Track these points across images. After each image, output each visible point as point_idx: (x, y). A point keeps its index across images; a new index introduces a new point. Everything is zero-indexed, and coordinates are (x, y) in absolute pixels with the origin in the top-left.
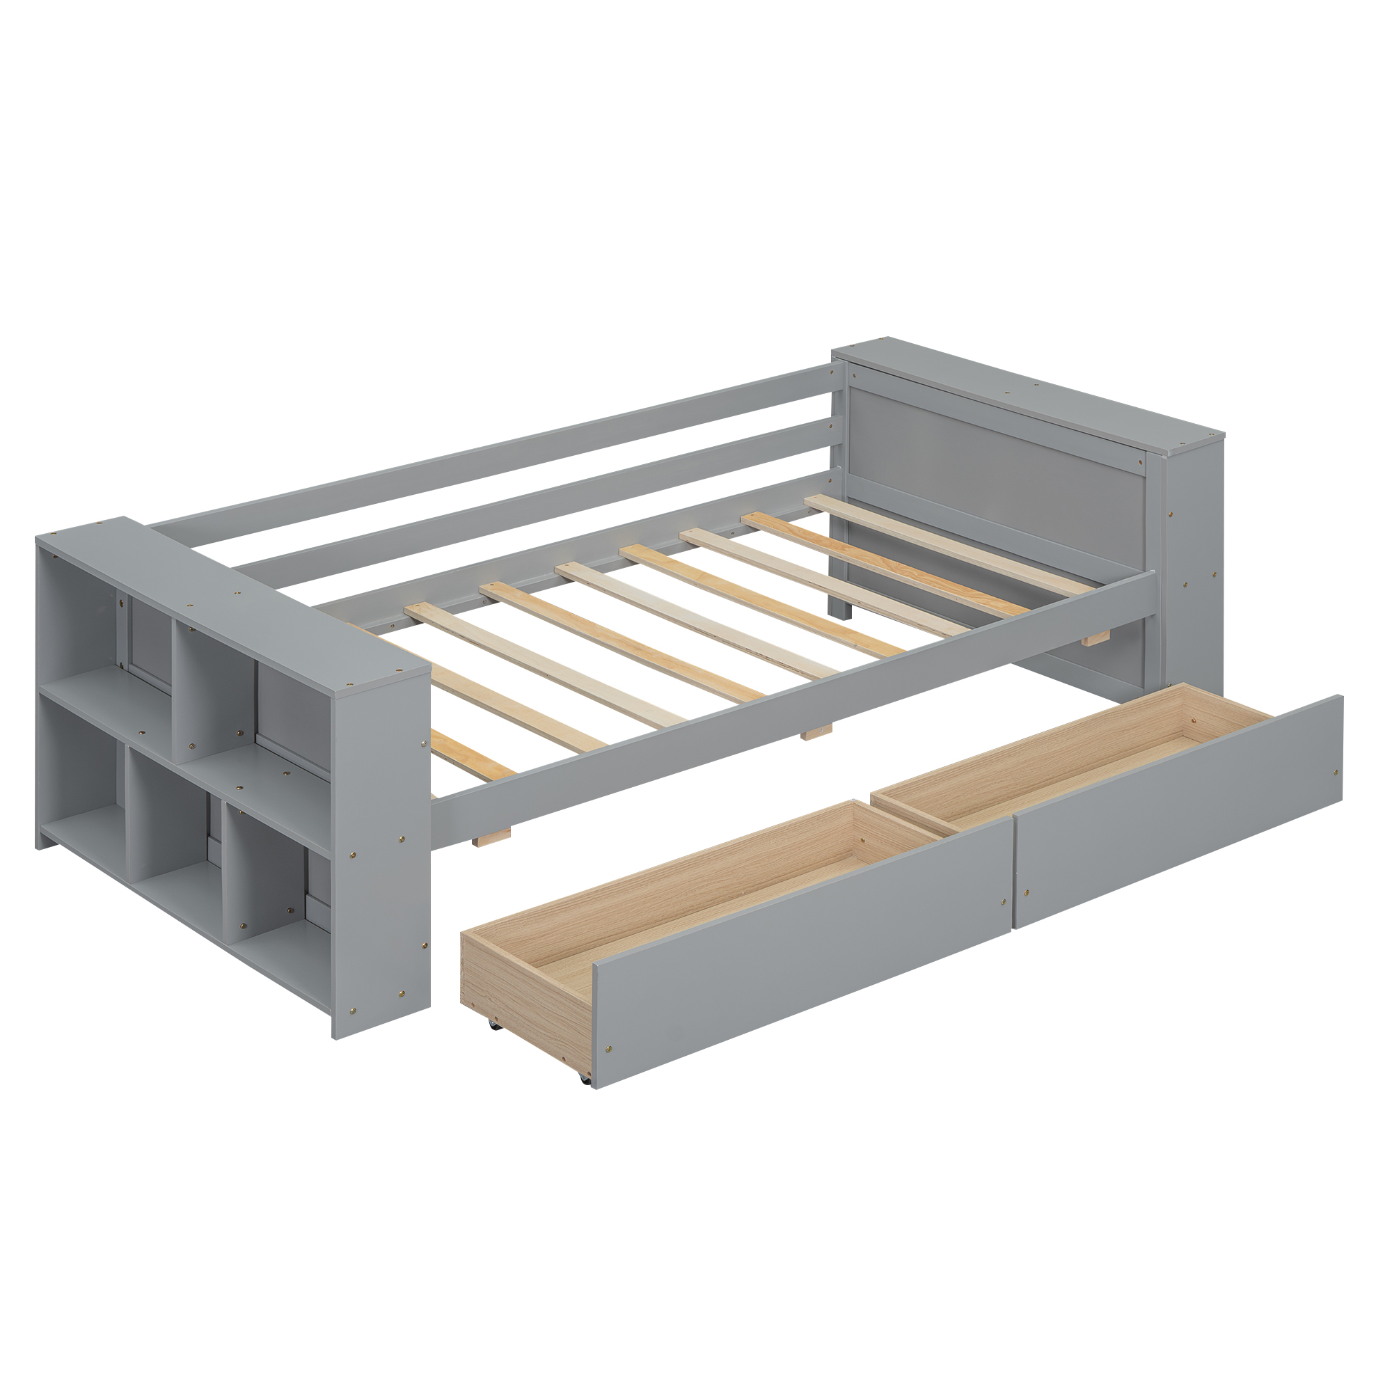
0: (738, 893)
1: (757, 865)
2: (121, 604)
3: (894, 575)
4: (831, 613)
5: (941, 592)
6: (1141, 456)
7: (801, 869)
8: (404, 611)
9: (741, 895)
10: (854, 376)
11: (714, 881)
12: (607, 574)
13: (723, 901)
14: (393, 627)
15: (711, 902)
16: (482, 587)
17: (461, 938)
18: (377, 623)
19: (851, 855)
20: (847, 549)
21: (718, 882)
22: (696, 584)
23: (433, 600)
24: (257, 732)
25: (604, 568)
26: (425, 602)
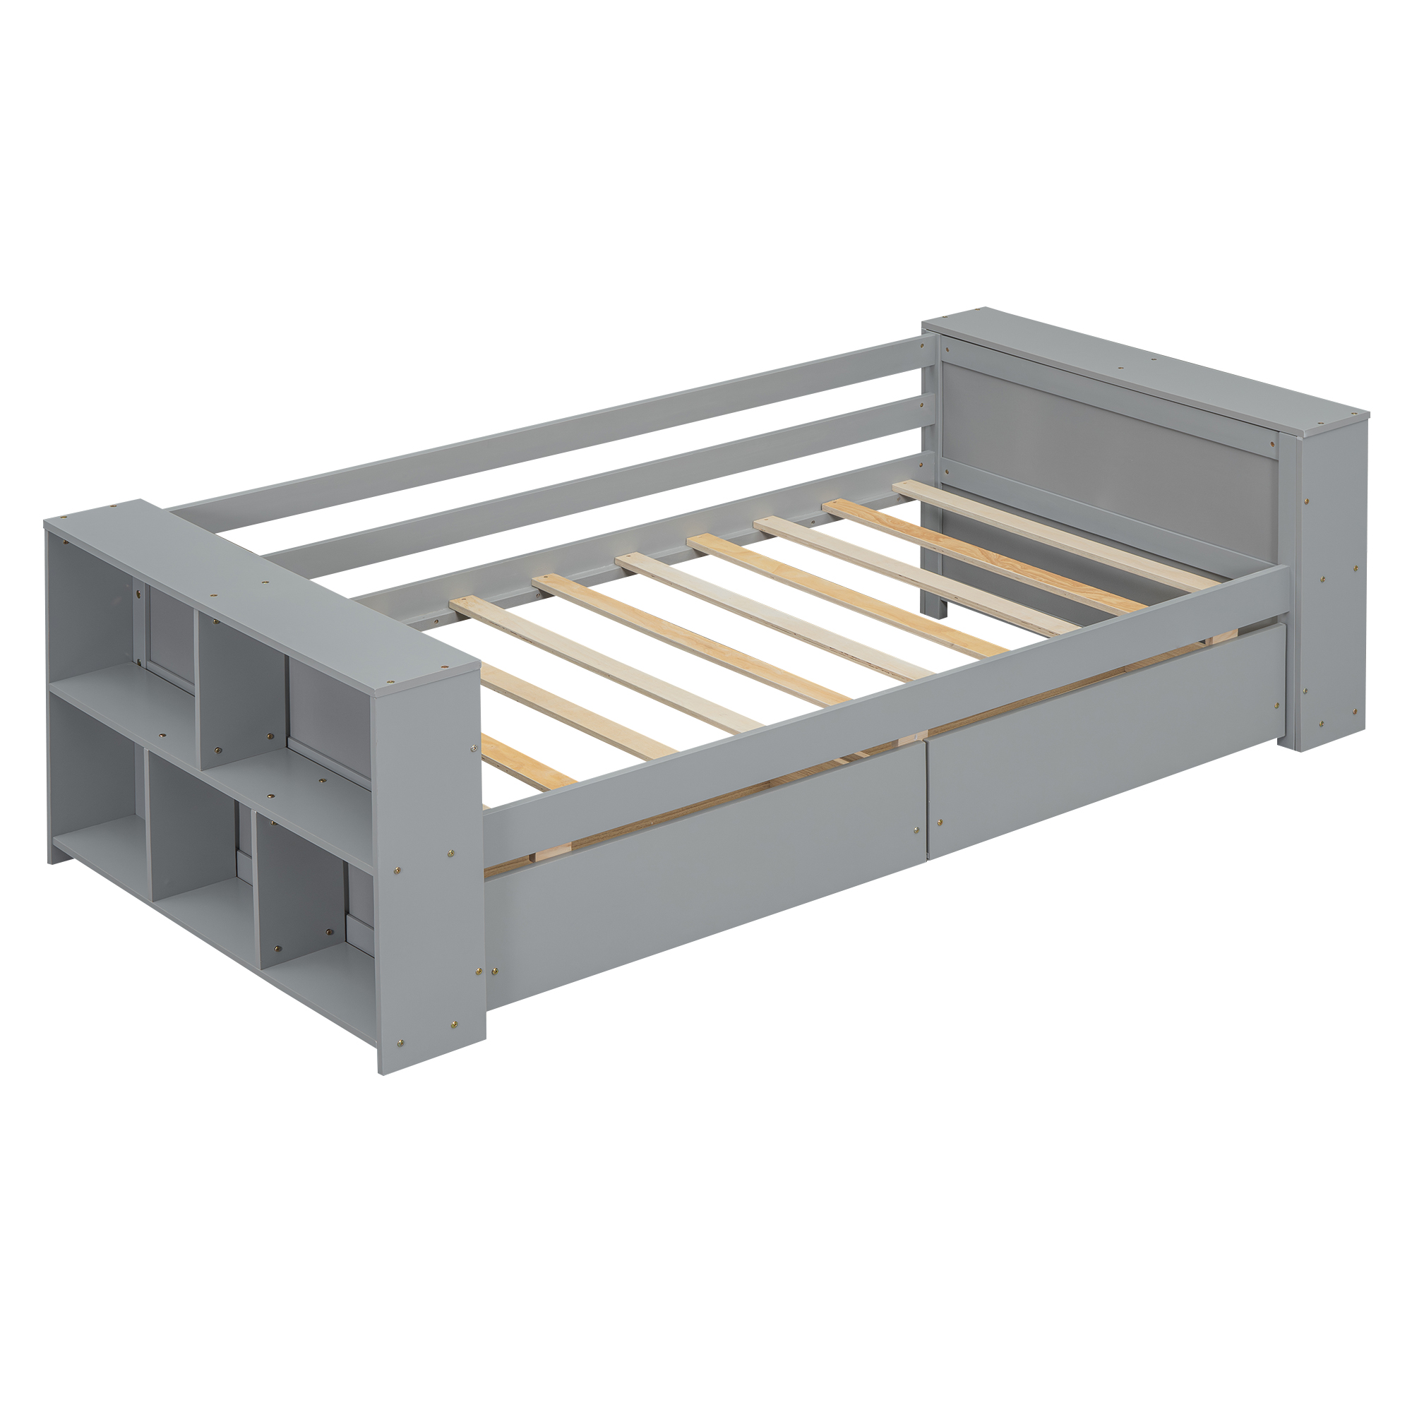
2: (138, 594)
3: (994, 568)
4: (923, 610)
5: (1047, 586)
6: (1272, 437)
8: (449, 605)
10: (947, 350)
12: (674, 566)
14: (437, 623)
16: (534, 579)
18: (420, 618)
20: (941, 539)
22: (772, 577)
23: (481, 594)
24: (288, 735)
25: (670, 560)
26: (472, 596)
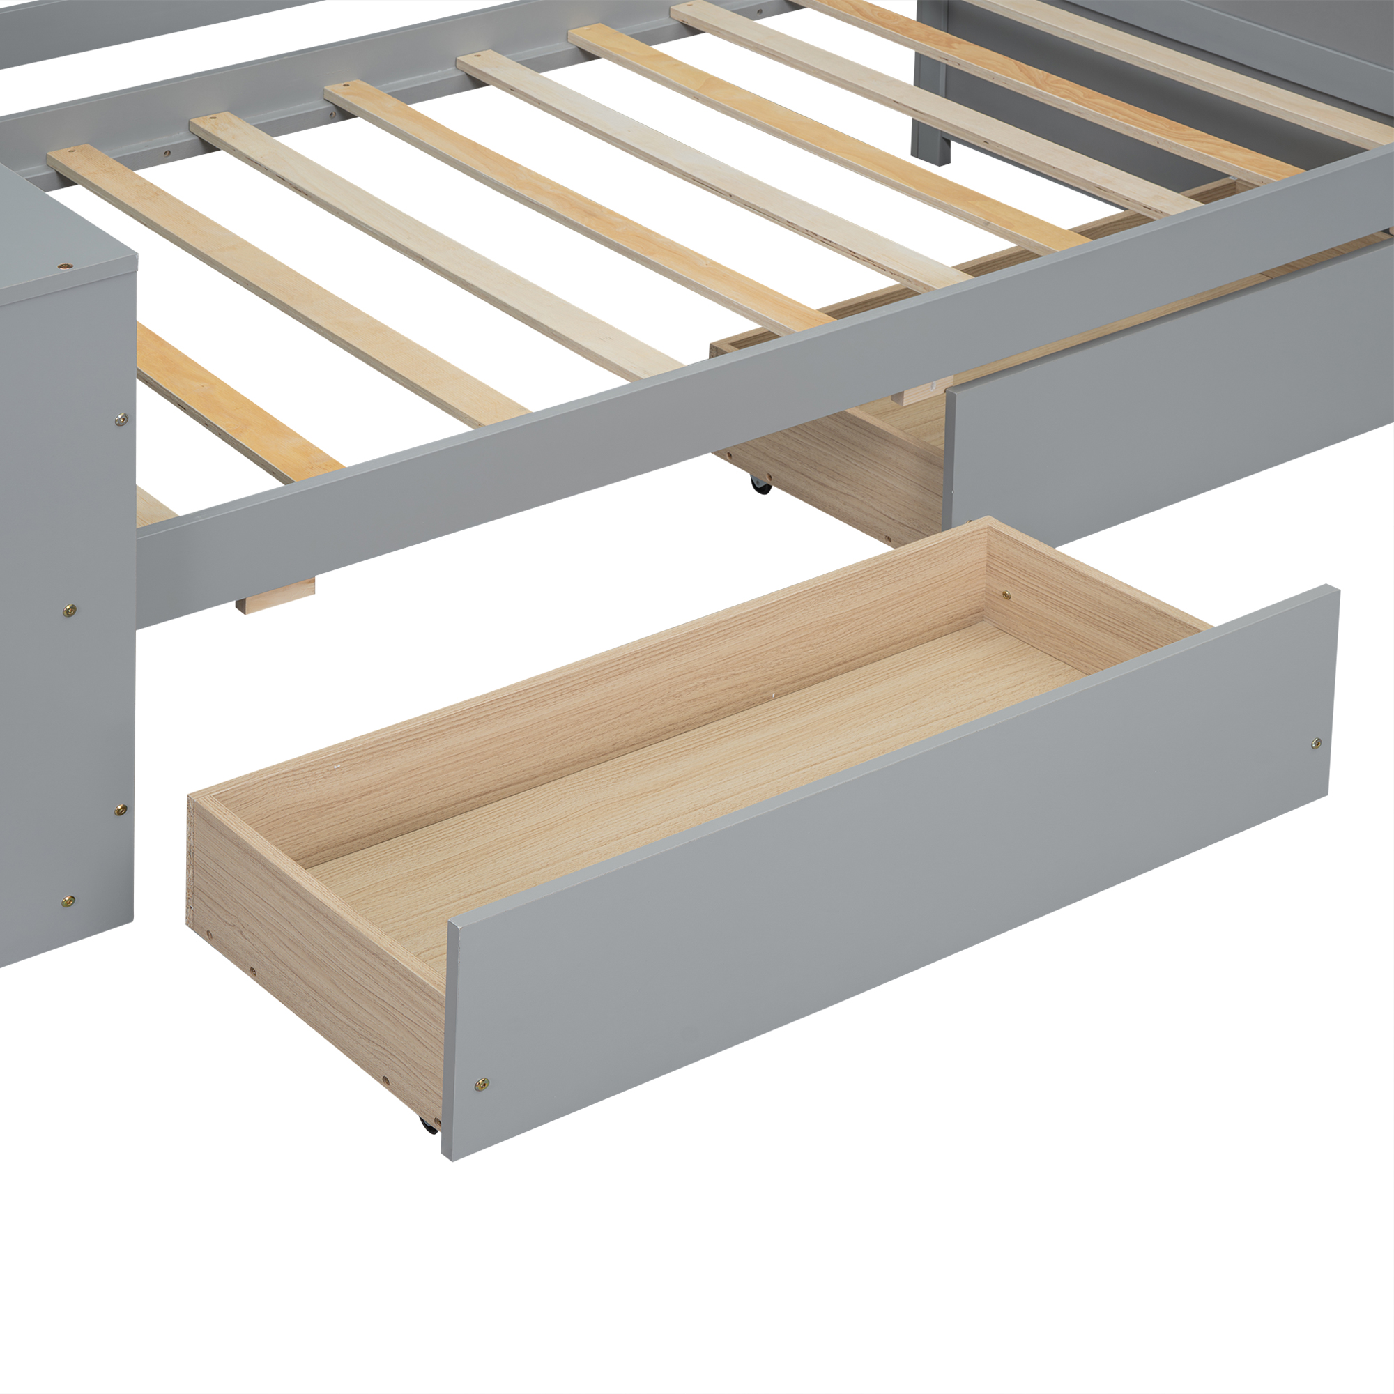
0: (765, 695)
1: (803, 644)
3: (1038, 93)
4: (916, 152)
5: (1128, 128)
7: (886, 647)
8: (189, 126)
9: (769, 699)
11: (717, 676)
12: (545, 74)
13: (735, 711)
14: (168, 155)
15: (710, 715)
16: (329, 88)
17: (188, 808)
18: (138, 147)
19: (982, 619)
21: (726, 678)
22: (697, 98)
23: (240, 109)
25: (541, 64)
26: (227, 113)
